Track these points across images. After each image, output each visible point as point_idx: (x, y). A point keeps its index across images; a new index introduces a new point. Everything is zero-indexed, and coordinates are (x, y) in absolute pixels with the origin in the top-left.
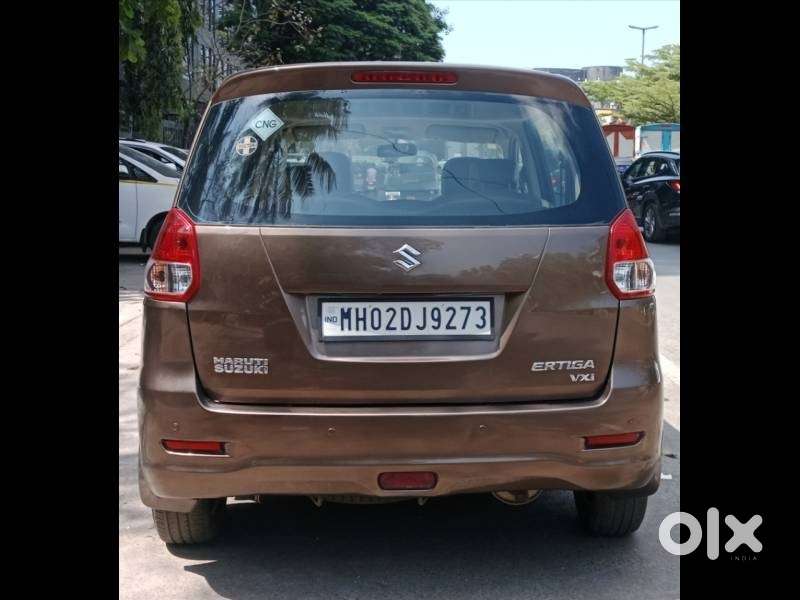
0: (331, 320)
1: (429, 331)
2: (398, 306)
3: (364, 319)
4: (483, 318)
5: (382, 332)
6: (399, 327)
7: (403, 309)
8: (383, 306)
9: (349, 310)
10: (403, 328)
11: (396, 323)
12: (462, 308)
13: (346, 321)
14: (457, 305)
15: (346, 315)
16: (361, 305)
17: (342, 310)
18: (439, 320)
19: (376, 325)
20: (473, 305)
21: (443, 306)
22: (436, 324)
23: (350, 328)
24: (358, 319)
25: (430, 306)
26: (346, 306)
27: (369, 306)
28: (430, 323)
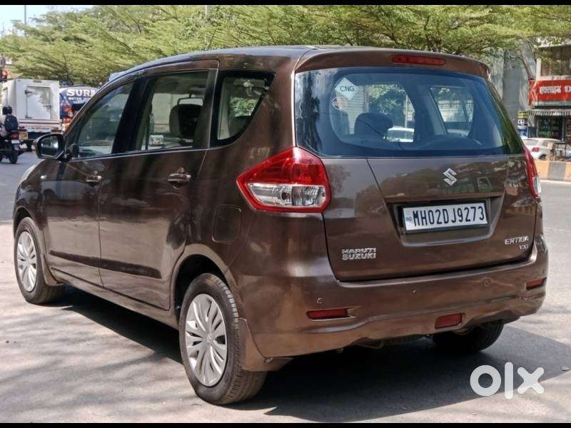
0: (409, 219)
1: (458, 224)
2: (441, 208)
3: (425, 218)
4: (482, 213)
5: (435, 226)
6: (443, 222)
7: (444, 210)
8: (434, 208)
9: (417, 212)
10: (446, 222)
11: (441, 220)
12: (472, 208)
13: (416, 219)
14: (469, 206)
15: (416, 216)
16: (422, 209)
17: (414, 212)
18: (461, 216)
19: (432, 221)
20: (477, 205)
21: (462, 206)
22: (460, 218)
23: (419, 224)
24: (422, 218)
25: (456, 207)
26: (415, 209)
27: (427, 209)
28: (458, 218)
